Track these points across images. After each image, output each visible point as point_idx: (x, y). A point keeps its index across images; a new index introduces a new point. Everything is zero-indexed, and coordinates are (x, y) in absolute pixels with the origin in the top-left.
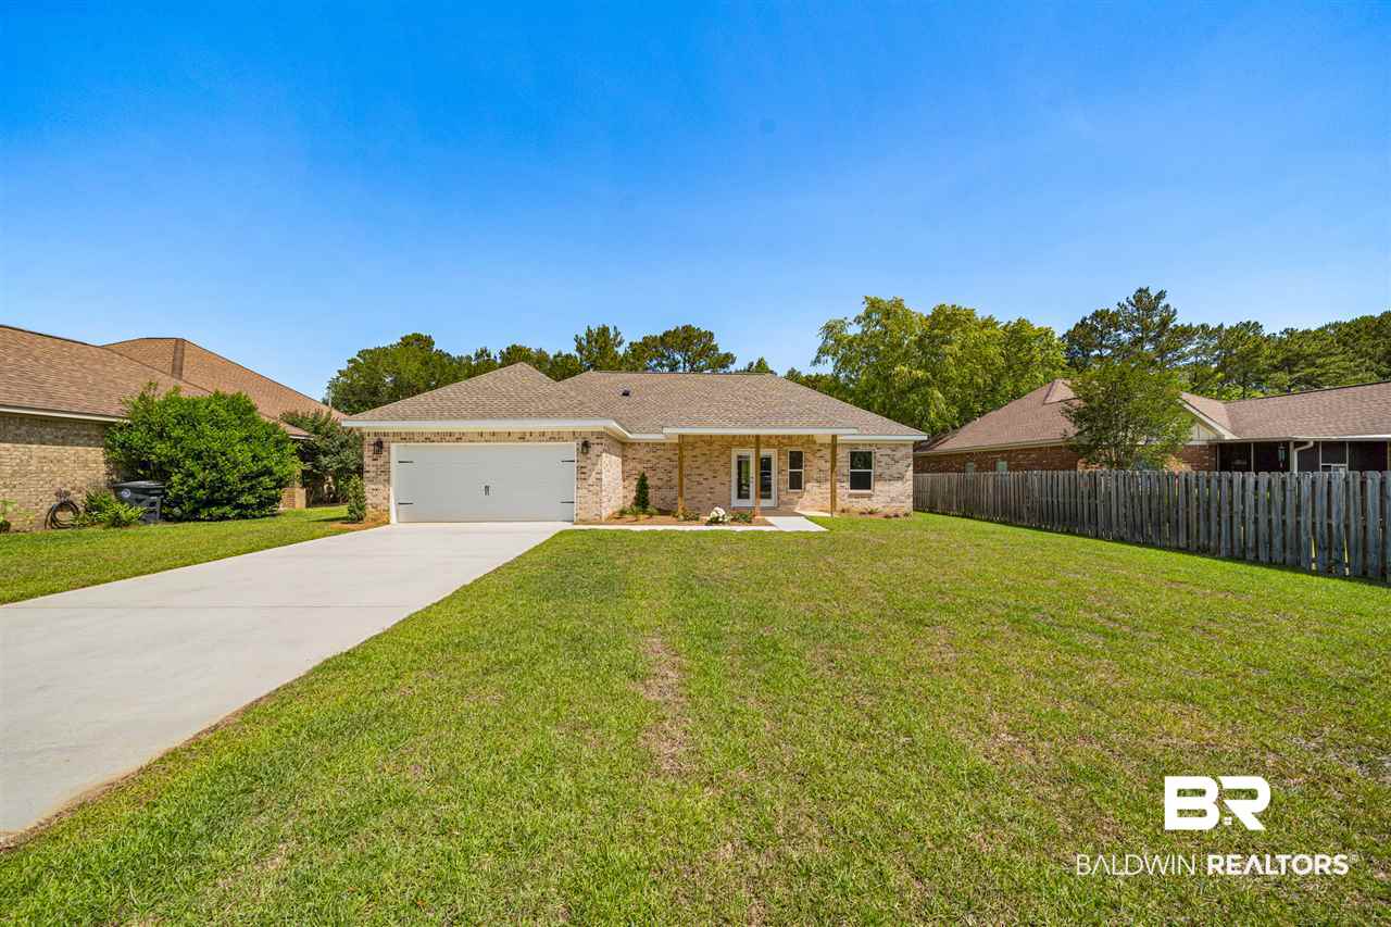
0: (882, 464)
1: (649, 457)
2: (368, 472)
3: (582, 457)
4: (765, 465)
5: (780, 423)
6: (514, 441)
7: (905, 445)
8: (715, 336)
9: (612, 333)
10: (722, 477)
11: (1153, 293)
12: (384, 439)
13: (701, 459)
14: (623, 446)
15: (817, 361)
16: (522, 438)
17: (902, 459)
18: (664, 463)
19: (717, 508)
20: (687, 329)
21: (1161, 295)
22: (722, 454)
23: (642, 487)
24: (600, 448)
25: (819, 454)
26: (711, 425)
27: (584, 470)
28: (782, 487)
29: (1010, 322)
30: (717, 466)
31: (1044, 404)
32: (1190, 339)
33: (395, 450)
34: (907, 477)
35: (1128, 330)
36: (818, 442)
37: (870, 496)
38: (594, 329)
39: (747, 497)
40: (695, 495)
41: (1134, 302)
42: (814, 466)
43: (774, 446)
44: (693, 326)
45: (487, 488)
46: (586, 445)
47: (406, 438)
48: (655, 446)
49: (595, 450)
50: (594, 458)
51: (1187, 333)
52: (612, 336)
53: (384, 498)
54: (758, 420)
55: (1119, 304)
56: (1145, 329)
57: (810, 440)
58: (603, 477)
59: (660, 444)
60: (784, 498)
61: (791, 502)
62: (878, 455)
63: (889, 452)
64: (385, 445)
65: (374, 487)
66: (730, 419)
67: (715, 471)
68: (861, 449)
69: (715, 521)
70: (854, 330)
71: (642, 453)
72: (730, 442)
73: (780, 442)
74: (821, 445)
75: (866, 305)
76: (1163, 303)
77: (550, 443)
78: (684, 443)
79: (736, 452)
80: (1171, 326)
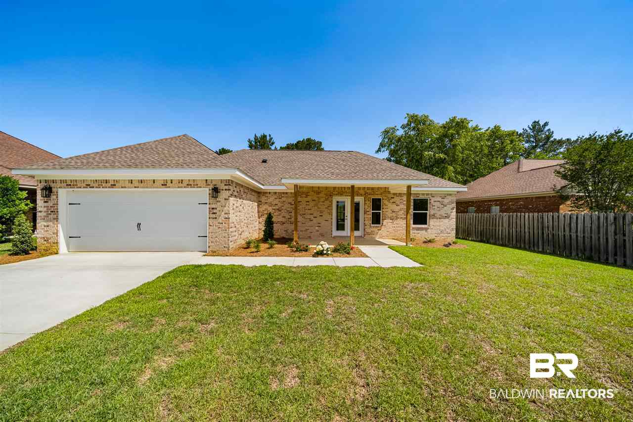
0: (435, 207)
1: (277, 202)
2: (40, 212)
3: (213, 200)
4: (356, 208)
5: (370, 176)
6: (157, 188)
7: (450, 195)
8: (323, 143)
9: (268, 138)
10: (326, 216)
11: (542, 123)
12: (52, 185)
13: (312, 204)
14: (258, 195)
15: (379, 150)
16: (164, 185)
17: (449, 204)
18: (287, 206)
19: (322, 242)
20: (309, 140)
21: (546, 124)
22: (326, 200)
23: (269, 223)
24: (228, 193)
25: (391, 201)
26: (319, 178)
27: (215, 211)
28: (367, 222)
29: (489, 128)
30: (323, 208)
31: (519, 172)
32: (561, 146)
33: (63, 195)
34: (451, 217)
35: (527, 142)
36: (392, 192)
37: (426, 229)
38: (259, 135)
39: (343, 229)
40: (307, 228)
41: (532, 127)
42: (388, 208)
43: (361, 195)
44: (312, 138)
45: (139, 225)
46: (216, 191)
47: (71, 184)
48: (280, 195)
49: (223, 195)
50: (223, 201)
51: (560, 143)
52: (268, 139)
53: (54, 234)
54: (353, 175)
55: (523, 129)
56: (537, 141)
57: (386, 190)
58: (230, 216)
59: (284, 193)
60: (368, 230)
61: (372, 233)
62: (432, 201)
63: (440, 199)
64: (54, 190)
65: (45, 224)
66: (333, 173)
67: (321, 212)
68: (421, 197)
69: (320, 254)
70: (400, 133)
71: (271, 199)
72: (331, 192)
73: (366, 192)
74: (394, 194)
75: (407, 119)
76: (547, 128)
77: (187, 189)
78: (299, 191)
79: (336, 199)
80: (552, 139)
